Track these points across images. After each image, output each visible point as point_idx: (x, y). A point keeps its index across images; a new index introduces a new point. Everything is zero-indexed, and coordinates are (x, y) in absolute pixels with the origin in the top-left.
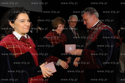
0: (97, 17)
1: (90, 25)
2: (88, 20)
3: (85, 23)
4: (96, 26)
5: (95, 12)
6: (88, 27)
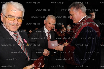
0: (83, 12)
1: (76, 20)
2: (74, 15)
3: (71, 18)
4: (81, 22)
5: (82, 6)
6: (74, 22)
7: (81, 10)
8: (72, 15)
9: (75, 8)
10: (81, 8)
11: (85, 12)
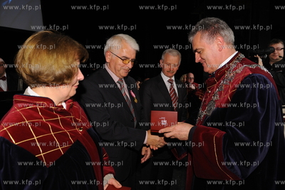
3: (198, 58)
7: (223, 37)
8: (199, 51)
9: (207, 34)
10: (222, 32)
11: (232, 43)
